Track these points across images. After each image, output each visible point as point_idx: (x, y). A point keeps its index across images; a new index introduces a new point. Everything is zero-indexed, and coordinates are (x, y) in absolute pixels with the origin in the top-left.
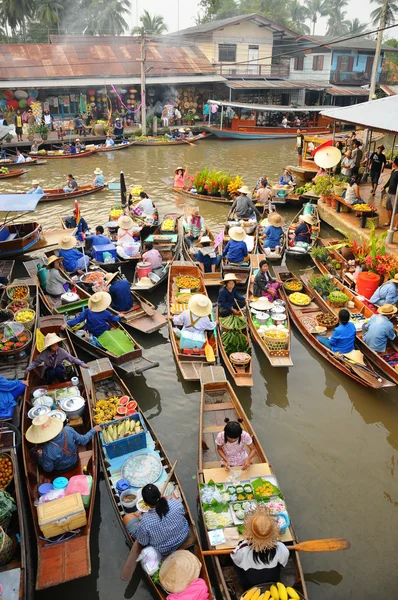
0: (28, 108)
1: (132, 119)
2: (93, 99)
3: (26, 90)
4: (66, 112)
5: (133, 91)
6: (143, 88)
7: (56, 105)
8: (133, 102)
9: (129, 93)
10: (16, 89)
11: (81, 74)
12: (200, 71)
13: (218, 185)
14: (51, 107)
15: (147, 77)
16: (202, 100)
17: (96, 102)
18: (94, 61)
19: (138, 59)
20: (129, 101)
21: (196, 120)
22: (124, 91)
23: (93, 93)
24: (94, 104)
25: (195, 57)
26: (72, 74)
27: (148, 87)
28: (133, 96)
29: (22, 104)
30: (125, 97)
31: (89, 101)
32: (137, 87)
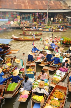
0: (16, 17)
1: (44, 22)
2: (34, 16)
3: (16, 12)
4: (26, 19)
5: (45, 14)
6: (48, 13)
7: (24, 17)
8: (45, 17)
9: (44, 15)
10: (14, 12)
11: (31, 9)
12: (65, 9)
13: (67, 41)
14: (23, 17)
15: (49, 10)
16: (65, 17)
17: (35, 16)
18: (35, 5)
19: (47, 5)
20: (44, 17)
21: (62, 23)
22: (42, 14)
23: (34, 14)
24: (34, 17)
25: (64, 4)
26: (29, 9)
27: (49, 13)
28: (45, 16)
29: (15, 16)
30: (43, 15)
31: (33, 16)
32: (46, 13)
